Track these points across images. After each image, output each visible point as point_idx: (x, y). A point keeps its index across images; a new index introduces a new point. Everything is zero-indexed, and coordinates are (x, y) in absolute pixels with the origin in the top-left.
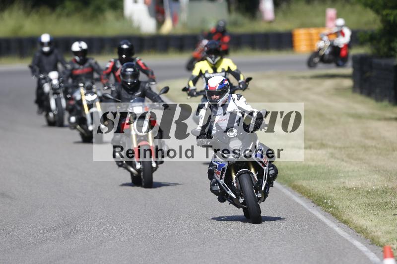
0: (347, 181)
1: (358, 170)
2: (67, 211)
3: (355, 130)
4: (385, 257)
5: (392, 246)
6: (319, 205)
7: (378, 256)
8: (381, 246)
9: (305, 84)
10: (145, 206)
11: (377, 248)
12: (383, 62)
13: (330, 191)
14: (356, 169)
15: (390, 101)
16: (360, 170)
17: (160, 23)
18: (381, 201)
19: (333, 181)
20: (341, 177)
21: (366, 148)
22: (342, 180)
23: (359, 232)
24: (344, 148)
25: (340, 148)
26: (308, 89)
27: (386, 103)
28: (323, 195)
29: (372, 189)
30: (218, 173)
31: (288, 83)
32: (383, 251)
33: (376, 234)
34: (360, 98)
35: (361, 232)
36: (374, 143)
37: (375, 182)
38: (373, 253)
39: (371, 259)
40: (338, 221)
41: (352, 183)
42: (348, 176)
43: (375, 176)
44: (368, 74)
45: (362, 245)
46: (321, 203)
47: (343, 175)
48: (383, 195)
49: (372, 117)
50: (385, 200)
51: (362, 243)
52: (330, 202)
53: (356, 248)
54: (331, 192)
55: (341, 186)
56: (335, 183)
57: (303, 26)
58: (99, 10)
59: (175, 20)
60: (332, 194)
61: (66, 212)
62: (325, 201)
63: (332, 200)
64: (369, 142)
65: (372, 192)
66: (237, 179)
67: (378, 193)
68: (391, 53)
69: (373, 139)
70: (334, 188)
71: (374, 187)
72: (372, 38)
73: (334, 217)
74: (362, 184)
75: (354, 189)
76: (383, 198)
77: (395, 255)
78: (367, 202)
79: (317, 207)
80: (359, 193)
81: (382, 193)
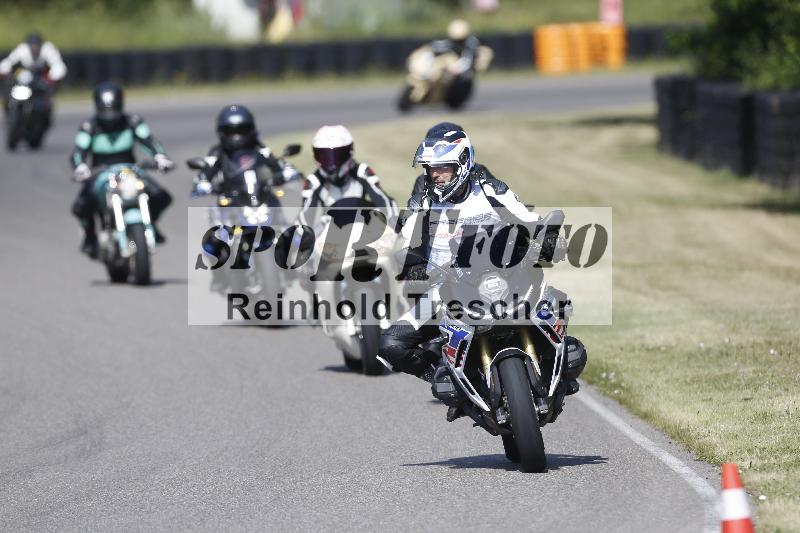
0: (647, 335)
1: (671, 312)
3: (663, 229)
4: (725, 486)
5: (739, 463)
6: (591, 383)
7: (712, 484)
8: (718, 464)
9: (563, 137)
11: (709, 467)
12: (719, 89)
13: (613, 354)
14: (667, 308)
15: (734, 169)
16: (674, 310)
17: (267, 17)
18: (717, 372)
19: (620, 334)
20: (636, 326)
21: (685, 266)
22: (637, 331)
23: (673, 437)
24: (642, 266)
25: (635, 267)
26: (567, 149)
27: (724, 173)
28: (599, 362)
29: (699, 349)
30: (452, 353)
31: (527, 136)
32: (720, 474)
33: (707, 439)
34: (674, 164)
35: (678, 437)
36: (701, 255)
37: (704, 333)
38: (702, 479)
39: (699, 490)
40: (629, 415)
41: (659, 338)
42: (651, 323)
43: (705, 323)
45: (680, 462)
46: (596, 379)
47: (639, 322)
48: (721, 361)
50: (725, 371)
51: (681, 458)
52: (615, 376)
53: (667, 469)
54: (615, 356)
55: (637, 343)
56: (624, 338)
57: (557, 19)
59: (297, 12)
60: (617, 360)
62: (604, 375)
63: (618, 374)
64: (691, 254)
65: (699, 355)
66: (495, 369)
67: (712, 355)
68: (733, 71)
69: (699, 246)
70: (622, 349)
71: (702, 345)
72: (695, 42)
73: (623, 406)
74: (678, 339)
75: (663, 348)
76: (720, 367)
77: (746, 481)
78: (689, 373)
79: (589, 387)
80: (673, 357)
81: (718, 357)
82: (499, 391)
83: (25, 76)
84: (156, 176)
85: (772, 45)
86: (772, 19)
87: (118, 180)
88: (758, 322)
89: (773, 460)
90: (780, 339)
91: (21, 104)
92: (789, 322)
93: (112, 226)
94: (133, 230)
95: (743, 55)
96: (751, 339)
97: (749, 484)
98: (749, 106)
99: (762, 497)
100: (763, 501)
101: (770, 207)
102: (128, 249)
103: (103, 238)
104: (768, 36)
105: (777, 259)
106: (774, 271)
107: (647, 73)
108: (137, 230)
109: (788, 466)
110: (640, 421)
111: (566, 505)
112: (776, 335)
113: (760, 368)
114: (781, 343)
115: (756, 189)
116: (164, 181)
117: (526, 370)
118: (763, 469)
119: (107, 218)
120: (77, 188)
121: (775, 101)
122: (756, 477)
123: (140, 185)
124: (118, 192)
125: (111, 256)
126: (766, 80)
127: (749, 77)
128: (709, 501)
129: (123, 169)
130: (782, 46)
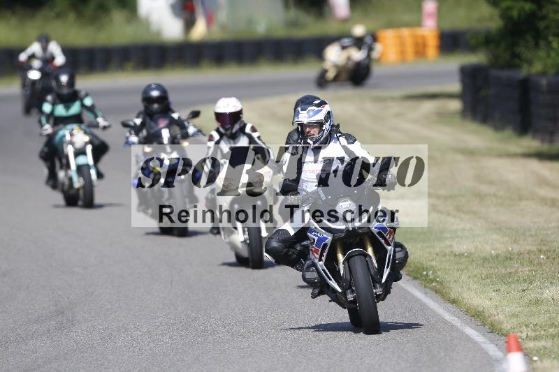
0: (455, 245)
1: (471, 229)
2: (61, 293)
3: (465, 171)
4: (509, 350)
5: (519, 334)
6: (415, 278)
7: (500, 349)
8: (505, 335)
9: (395, 107)
10: (171, 284)
11: (498, 337)
12: (504, 74)
13: (430, 259)
14: (468, 226)
15: (515, 130)
16: (474, 228)
18: (503, 271)
19: (436, 244)
20: (446, 238)
21: (481, 197)
22: (448, 243)
23: (473, 316)
24: (451, 197)
25: (446, 198)
26: (398, 115)
27: (508, 132)
28: (421, 264)
29: (491, 255)
30: (316, 251)
31: (370, 107)
32: (506, 342)
33: (497, 317)
34: (473, 126)
35: (478, 317)
36: (492, 190)
37: (495, 244)
38: (493, 346)
39: (491, 353)
40: (442, 301)
41: (463, 247)
42: (457, 237)
43: (495, 236)
44: (483, 93)
45: (478, 334)
46: (419, 276)
47: (449, 236)
48: (507, 263)
49: (490, 153)
50: (508, 270)
51: (478, 331)
52: (432, 274)
53: (469, 339)
54: (432, 260)
55: (447, 251)
56: (439, 247)
57: (390, 25)
58: (103, 9)
59: (210, 20)
60: (434, 263)
61: (60, 296)
62: (425, 273)
63: (434, 272)
64: (485, 188)
65: (491, 259)
66: (346, 263)
67: (500, 259)
68: (514, 61)
69: (491, 183)
70: (437, 254)
71: (493, 252)
72: (488, 41)
73: (438, 295)
74: (476, 248)
75: (466, 254)
76: (506, 267)
77: (523, 347)
78: (484, 272)
79: (414, 281)
80: (473, 260)
81: (504, 260)
82: (349, 278)
83: (36, 63)
84: (97, 132)
85: (542, 43)
86: (542, 25)
87: (72, 135)
88: (532, 236)
89: (543, 332)
90: (548, 248)
91: (34, 82)
92: (553, 236)
93: (68, 166)
94: (81, 170)
95: (521, 49)
96: (528, 248)
97: (526, 349)
98: (525, 86)
99: (535, 358)
100: (536, 361)
101: (541, 156)
102: (78, 183)
103: (61, 174)
104: (539, 37)
105: (545, 192)
106: (543, 201)
107: (455, 63)
108: (85, 170)
109: (553, 337)
110: (450, 305)
111: (398, 364)
112: (544, 245)
113: (534, 268)
114: (548, 251)
115: (530, 143)
116: (103, 136)
117: (368, 265)
118: (536, 338)
119: (64, 161)
120: (44, 140)
121: (544, 82)
122: (531, 344)
123: (87, 139)
124: (72, 143)
125: (66, 188)
126: (537, 67)
127: (525, 66)
128: (498, 361)
129: (75, 127)
130: (549, 43)
